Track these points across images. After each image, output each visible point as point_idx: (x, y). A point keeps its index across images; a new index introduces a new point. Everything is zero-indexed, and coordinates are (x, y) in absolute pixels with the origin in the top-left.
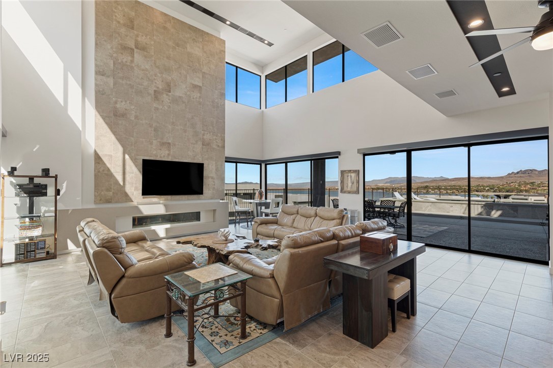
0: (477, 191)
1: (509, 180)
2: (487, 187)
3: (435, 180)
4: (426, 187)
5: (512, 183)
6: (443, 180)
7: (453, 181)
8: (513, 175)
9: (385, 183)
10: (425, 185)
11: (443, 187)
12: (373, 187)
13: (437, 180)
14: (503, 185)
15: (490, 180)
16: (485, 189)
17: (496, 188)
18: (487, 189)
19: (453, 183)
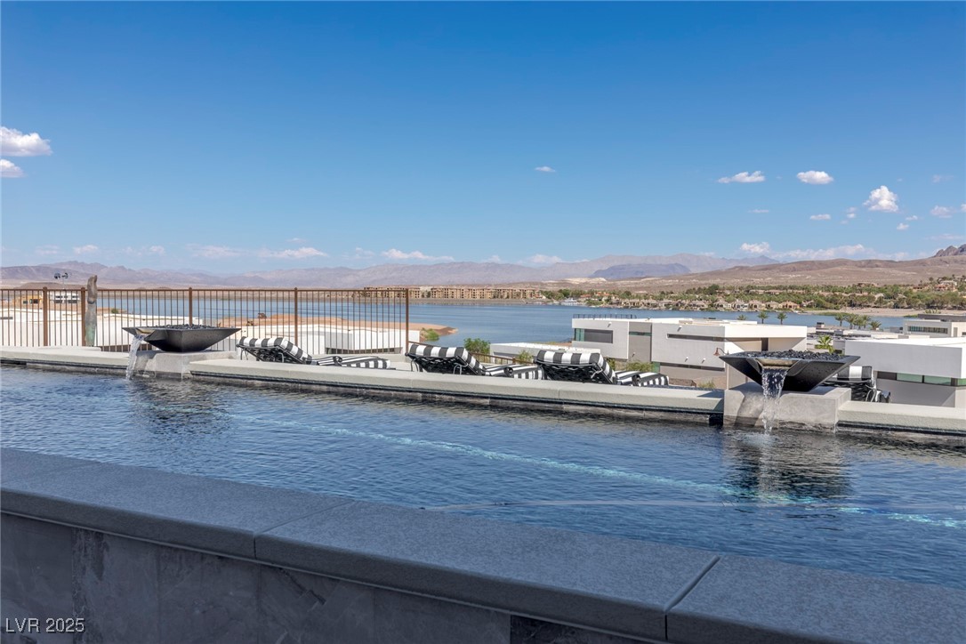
0: (852, 305)
1: (938, 271)
2: (880, 290)
3: (742, 268)
4: (713, 290)
5: (944, 279)
6: (766, 268)
7: (794, 270)
8: (949, 257)
9: (591, 277)
10: (712, 282)
11: (761, 292)
12: (550, 289)
13: (747, 269)
14: (920, 287)
15: (890, 271)
16: (871, 299)
17: (901, 296)
18: (877, 296)
19: (791, 278)
